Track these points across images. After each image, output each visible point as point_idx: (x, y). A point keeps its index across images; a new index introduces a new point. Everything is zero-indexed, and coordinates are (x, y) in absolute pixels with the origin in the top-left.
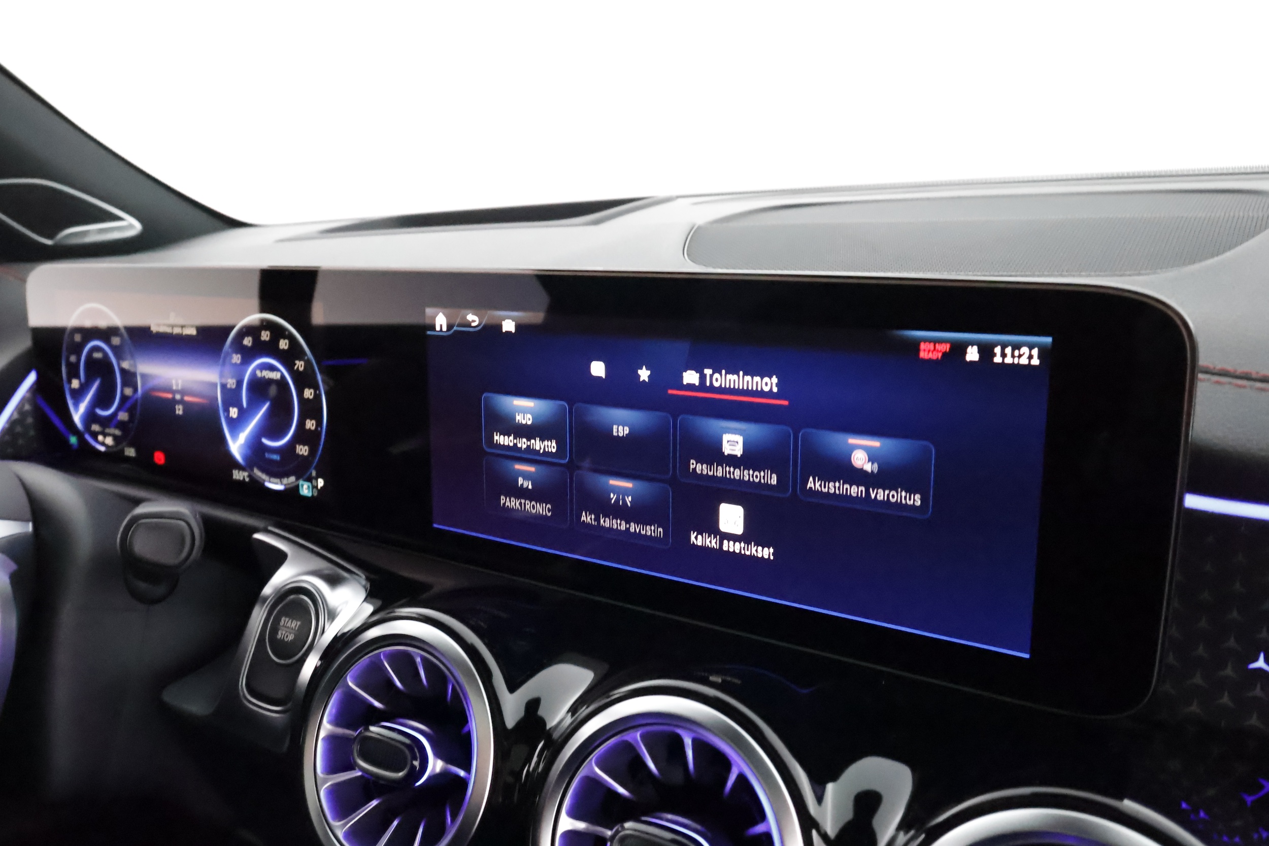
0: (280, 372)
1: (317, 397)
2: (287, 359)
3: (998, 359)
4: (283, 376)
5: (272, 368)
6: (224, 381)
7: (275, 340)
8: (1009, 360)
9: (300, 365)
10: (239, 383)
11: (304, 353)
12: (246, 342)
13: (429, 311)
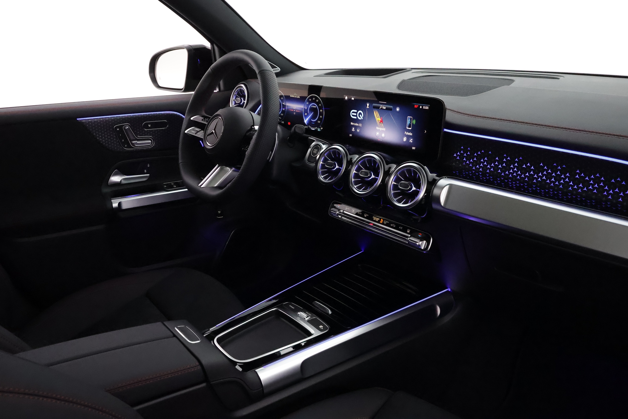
0: (316, 106)
1: (323, 112)
2: (318, 104)
3: (424, 108)
6: (304, 108)
7: (316, 100)
8: (425, 108)
9: (320, 105)
10: (308, 108)
11: (321, 103)
12: (310, 100)
13: (344, 96)
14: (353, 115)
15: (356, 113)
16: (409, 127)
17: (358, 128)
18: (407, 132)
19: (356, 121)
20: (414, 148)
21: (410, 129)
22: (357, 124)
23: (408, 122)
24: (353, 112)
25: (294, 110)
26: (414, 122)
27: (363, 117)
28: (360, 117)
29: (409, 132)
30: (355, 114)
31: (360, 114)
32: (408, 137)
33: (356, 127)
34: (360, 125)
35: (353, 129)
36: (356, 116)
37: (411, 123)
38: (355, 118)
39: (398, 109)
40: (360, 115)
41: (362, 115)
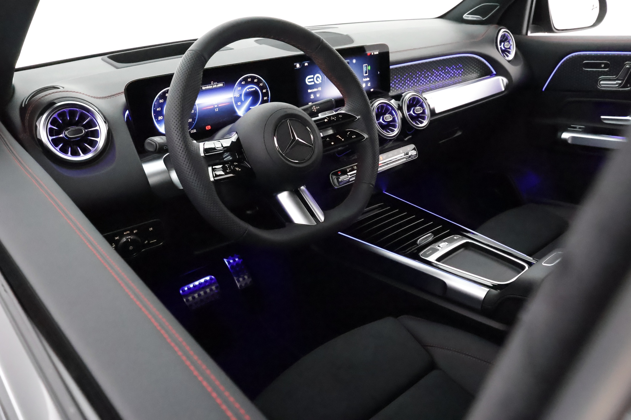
0: (255, 87)
1: (267, 91)
2: (257, 84)
4: (256, 89)
5: (253, 88)
6: (235, 96)
7: (252, 80)
9: (261, 84)
10: (241, 95)
11: (263, 81)
12: (243, 83)
13: (295, 64)
14: (309, 82)
15: (313, 78)
16: (366, 73)
17: (318, 93)
18: (365, 79)
19: (315, 86)
20: (372, 90)
21: (367, 74)
22: (315, 90)
23: (365, 69)
24: (309, 79)
25: (214, 105)
26: (369, 68)
27: (321, 79)
28: (317, 81)
29: (366, 78)
30: (312, 80)
31: (318, 77)
32: (367, 82)
33: (314, 93)
34: (320, 89)
35: (312, 97)
36: (313, 81)
37: (367, 69)
38: (313, 83)
39: (354, 61)
40: (318, 79)
41: (319, 78)
